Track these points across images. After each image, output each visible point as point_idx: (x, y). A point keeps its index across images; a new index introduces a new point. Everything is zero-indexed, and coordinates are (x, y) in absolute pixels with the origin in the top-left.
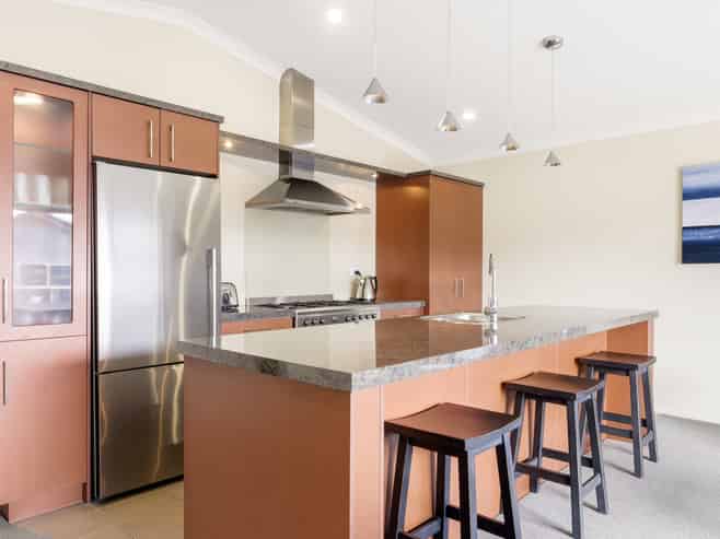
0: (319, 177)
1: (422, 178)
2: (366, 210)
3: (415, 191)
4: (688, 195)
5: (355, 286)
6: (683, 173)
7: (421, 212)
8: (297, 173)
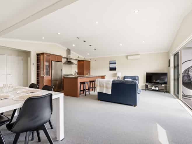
0: (71, 61)
1: (83, 61)
2: (76, 64)
3: (82, 62)
4: (110, 64)
5: (75, 73)
6: (110, 61)
7: (83, 65)
8: (69, 60)
